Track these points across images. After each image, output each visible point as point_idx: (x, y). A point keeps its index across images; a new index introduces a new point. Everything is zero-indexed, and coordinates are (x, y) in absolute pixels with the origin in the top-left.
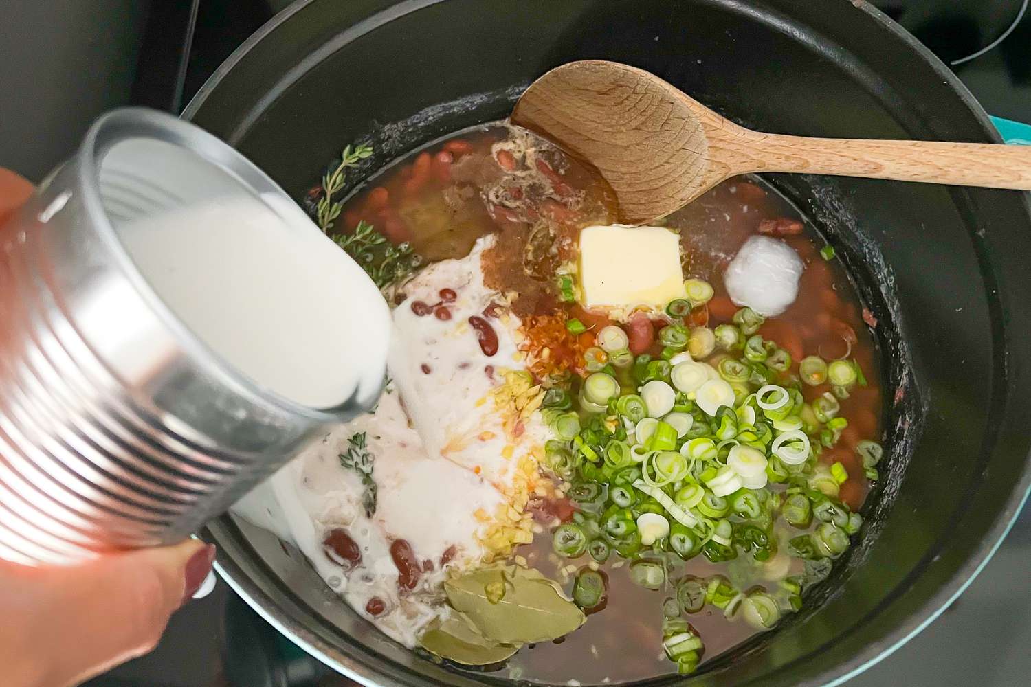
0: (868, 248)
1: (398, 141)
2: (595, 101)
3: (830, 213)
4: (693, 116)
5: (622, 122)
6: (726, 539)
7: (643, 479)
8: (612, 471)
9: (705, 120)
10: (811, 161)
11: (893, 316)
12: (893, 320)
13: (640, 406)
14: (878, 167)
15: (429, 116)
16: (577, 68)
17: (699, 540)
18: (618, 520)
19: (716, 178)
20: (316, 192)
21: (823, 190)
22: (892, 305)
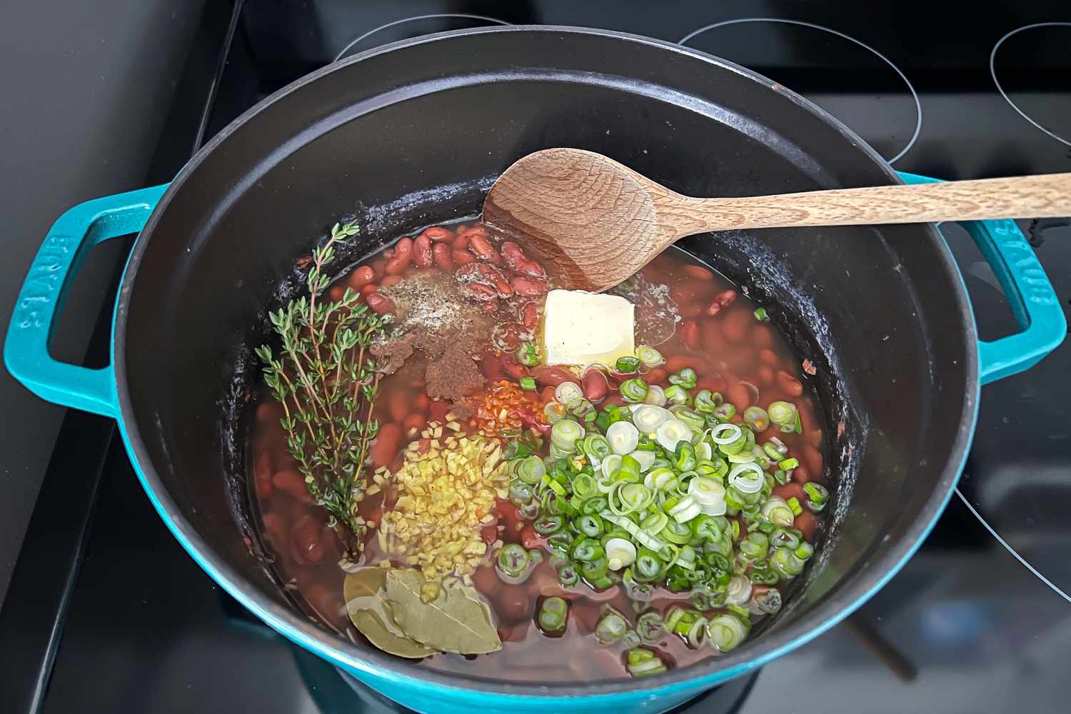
0: (802, 304)
1: (382, 223)
2: (557, 187)
3: (767, 279)
4: (642, 187)
5: (581, 204)
6: (689, 562)
7: (610, 509)
8: (581, 501)
9: (651, 190)
10: (746, 216)
11: (830, 361)
12: (830, 364)
13: (604, 445)
14: (804, 215)
15: (410, 203)
16: (540, 157)
17: (664, 564)
18: (587, 546)
19: (665, 240)
20: (305, 262)
21: (759, 258)
22: (828, 351)
